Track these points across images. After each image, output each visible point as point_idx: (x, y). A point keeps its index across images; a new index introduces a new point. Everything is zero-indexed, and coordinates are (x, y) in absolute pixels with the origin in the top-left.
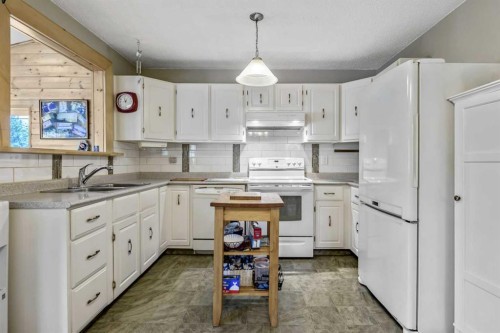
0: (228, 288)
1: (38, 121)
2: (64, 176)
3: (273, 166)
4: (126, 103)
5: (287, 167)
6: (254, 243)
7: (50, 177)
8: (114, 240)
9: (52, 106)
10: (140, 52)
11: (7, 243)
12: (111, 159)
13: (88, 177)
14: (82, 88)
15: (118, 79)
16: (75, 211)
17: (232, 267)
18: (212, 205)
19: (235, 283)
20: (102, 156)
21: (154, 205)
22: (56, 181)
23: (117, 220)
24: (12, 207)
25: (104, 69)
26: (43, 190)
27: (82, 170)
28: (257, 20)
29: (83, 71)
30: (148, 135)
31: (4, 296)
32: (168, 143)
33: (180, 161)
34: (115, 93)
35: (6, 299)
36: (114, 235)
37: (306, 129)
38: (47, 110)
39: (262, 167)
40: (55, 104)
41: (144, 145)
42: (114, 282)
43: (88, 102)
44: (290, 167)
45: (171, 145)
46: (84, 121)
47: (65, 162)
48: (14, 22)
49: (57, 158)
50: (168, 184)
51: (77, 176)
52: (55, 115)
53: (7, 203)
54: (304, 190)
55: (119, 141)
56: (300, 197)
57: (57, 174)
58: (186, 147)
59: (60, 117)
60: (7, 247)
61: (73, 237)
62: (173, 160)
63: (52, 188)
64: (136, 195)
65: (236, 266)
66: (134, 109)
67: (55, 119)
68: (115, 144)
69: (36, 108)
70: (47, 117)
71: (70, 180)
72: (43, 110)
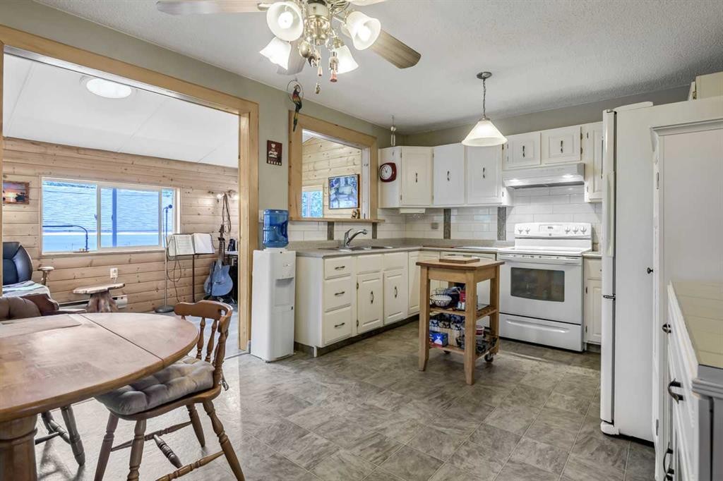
0: (433, 341)
1: (328, 195)
2: (336, 238)
3: (545, 233)
4: (387, 173)
5: (565, 235)
6: (459, 304)
7: (326, 238)
8: (357, 288)
9: (336, 182)
10: (394, 126)
11: (294, 276)
12: (375, 225)
13: (350, 240)
14: (354, 165)
15: (381, 152)
16: (327, 260)
17: (441, 324)
18: (417, 264)
19: (439, 338)
20: (366, 222)
21: (402, 268)
22: (330, 241)
23: (360, 273)
24: (298, 255)
25: (369, 146)
26: (320, 247)
27: (347, 234)
28: (484, 79)
29: (355, 151)
30: (405, 202)
31: (292, 308)
32: (427, 209)
33: (441, 227)
34: (379, 165)
35: (293, 310)
36: (358, 284)
37: (586, 184)
38: (333, 186)
39: (530, 234)
40: (338, 181)
41: (402, 211)
42: (357, 321)
43: (359, 176)
44: (569, 235)
45: (431, 211)
46: (355, 192)
47: (336, 227)
48: (304, 132)
49: (331, 224)
50: (420, 250)
51: (343, 239)
52: (338, 189)
53: (295, 252)
54: (567, 264)
55: (382, 209)
56: (563, 272)
57: (331, 236)
58: (447, 211)
59: (340, 191)
60: (294, 279)
61: (326, 278)
62: (434, 226)
63: (326, 247)
64: (380, 255)
65: (444, 324)
66: (393, 178)
67: (337, 193)
68: (379, 211)
69: (327, 185)
70: (333, 191)
71: (339, 241)
72: (331, 186)
